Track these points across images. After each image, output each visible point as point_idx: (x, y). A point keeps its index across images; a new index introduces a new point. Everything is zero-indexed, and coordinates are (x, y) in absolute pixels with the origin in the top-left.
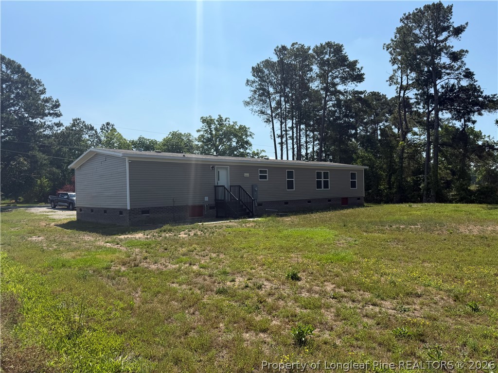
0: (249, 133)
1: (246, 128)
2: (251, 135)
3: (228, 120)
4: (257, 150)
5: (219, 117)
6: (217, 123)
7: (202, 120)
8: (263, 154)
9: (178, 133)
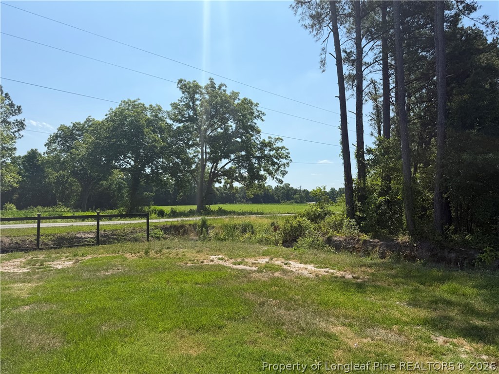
0: (256, 113)
1: (252, 103)
2: (258, 116)
3: (223, 88)
4: (270, 138)
5: (209, 82)
6: (204, 91)
7: (179, 86)
8: (279, 144)
9: (136, 103)
